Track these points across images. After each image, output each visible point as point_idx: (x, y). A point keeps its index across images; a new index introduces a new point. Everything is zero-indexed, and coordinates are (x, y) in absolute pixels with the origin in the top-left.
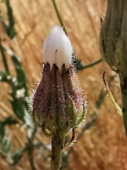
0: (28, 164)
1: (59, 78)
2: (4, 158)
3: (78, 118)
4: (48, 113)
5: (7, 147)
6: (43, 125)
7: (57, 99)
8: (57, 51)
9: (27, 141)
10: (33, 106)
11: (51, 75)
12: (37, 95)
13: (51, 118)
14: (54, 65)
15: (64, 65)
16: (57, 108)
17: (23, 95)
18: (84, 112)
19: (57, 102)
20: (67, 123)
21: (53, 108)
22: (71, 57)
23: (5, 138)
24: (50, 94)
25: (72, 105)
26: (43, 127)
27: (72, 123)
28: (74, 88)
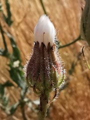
0: (20, 114)
1: (46, 53)
2: (4, 110)
3: (59, 81)
4: (37, 78)
5: (6, 102)
6: (34, 86)
7: (44, 67)
8: (44, 33)
9: (20, 98)
10: (27, 72)
11: (40, 51)
12: (30, 64)
13: (40, 81)
14: (42, 43)
15: (49, 43)
16: (44, 74)
17: (18, 66)
18: (63, 77)
19: (44, 70)
20: (51, 85)
21: (41, 74)
22: (55, 38)
23: (5, 96)
24: (39, 64)
25: (55, 72)
26: (34, 87)
27: (55, 85)
28: (56, 60)
